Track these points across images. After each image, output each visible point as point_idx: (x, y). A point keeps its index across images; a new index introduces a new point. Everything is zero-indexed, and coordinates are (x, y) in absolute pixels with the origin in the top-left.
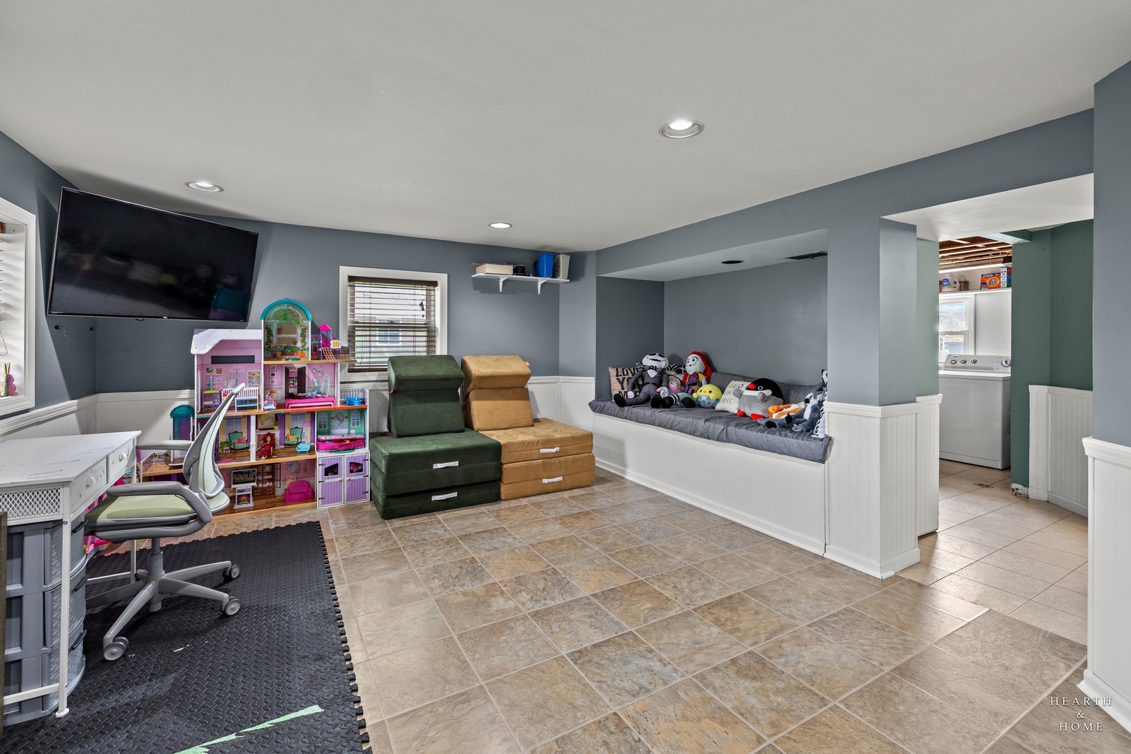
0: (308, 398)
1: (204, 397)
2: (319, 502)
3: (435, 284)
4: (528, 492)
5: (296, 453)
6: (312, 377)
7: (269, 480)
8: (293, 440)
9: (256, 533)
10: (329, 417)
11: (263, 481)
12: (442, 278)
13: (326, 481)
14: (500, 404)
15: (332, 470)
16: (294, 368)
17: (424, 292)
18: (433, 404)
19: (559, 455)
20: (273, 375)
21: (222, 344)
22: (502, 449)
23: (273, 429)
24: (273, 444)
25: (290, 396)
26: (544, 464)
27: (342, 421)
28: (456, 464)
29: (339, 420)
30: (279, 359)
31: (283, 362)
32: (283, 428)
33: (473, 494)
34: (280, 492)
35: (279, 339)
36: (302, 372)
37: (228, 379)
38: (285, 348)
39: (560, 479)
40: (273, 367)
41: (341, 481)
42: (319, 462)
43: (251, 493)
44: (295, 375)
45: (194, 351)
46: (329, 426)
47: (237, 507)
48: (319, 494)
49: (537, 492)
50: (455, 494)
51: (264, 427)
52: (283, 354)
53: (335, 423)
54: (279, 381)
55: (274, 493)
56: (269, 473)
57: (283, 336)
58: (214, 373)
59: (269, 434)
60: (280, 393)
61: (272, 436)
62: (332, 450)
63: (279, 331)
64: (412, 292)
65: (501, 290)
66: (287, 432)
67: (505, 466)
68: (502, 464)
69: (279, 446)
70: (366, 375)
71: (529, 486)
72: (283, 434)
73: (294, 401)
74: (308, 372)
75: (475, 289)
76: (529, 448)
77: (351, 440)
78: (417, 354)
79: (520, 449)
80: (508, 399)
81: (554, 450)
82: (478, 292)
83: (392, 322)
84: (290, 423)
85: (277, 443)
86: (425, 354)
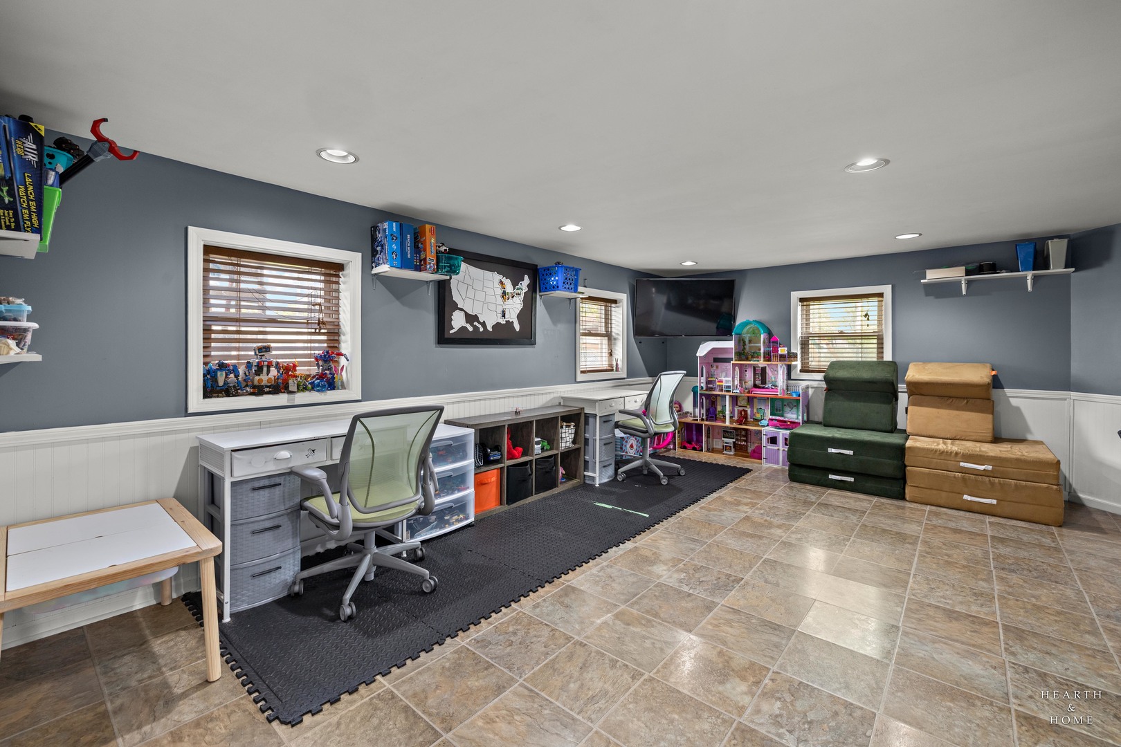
0: (766, 388)
1: (708, 382)
2: (763, 461)
3: (881, 295)
4: (941, 502)
5: (758, 426)
6: (770, 374)
7: (745, 441)
8: (758, 416)
9: (723, 466)
10: (783, 403)
11: (741, 441)
12: (887, 290)
13: (768, 447)
14: (944, 413)
15: (773, 440)
16: (759, 367)
17: (876, 303)
18: (862, 404)
19: (992, 475)
20: (746, 371)
21: (713, 350)
22: (906, 451)
23: (746, 407)
24: (746, 417)
25: (755, 386)
26: (964, 479)
27: (792, 409)
28: (851, 453)
29: (790, 407)
30: (750, 361)
31: (752, 362)
32: (752, 407)
33: (870, 484)
34: (750, 450)
35: (750, 347)
36: (764, 369)
37: (722, 372)
38: (754, 353)
39: (994, 502)
40: (746, 365)
41: (778, 449)
42: (764, 433)
43: (732, 445)
44: (759, 372)
45: (697, 355)
46: (783, 410)
47: (725, 452)
48: (764, 455)
49: (955, 507)
50: (852, 480)
51: (741, 405)
52: (753, 357)
53: (787, 409)
54: (749, 375)
55: (747, 450)
56: (744, 436)
57: (752, 345)
58: (715, 368)
59: (744, 410)
60: (750, 383)
61: (746, 412)
62: (776, 427)
63: (750, 342)
64: (854, 305)
65: (964, 292)
66: (755, 411)
67: (908, 468)
68: (905, 466)
69: (750, 419)
70: (812, 375)
71: (943, 497)
72: (752, 411)
73: (757, 389)
74: (768, 370)
75: (927, 294)
76: (943, 457)
77: (792, 422)
78: (864, 360)
79: (930, 456)
80: (958, 409)
81: (982, 468)
82: (931, 298)
83: (842, 332)
84: (757, 405)
85: (749, 417)
86: (875, 360)
